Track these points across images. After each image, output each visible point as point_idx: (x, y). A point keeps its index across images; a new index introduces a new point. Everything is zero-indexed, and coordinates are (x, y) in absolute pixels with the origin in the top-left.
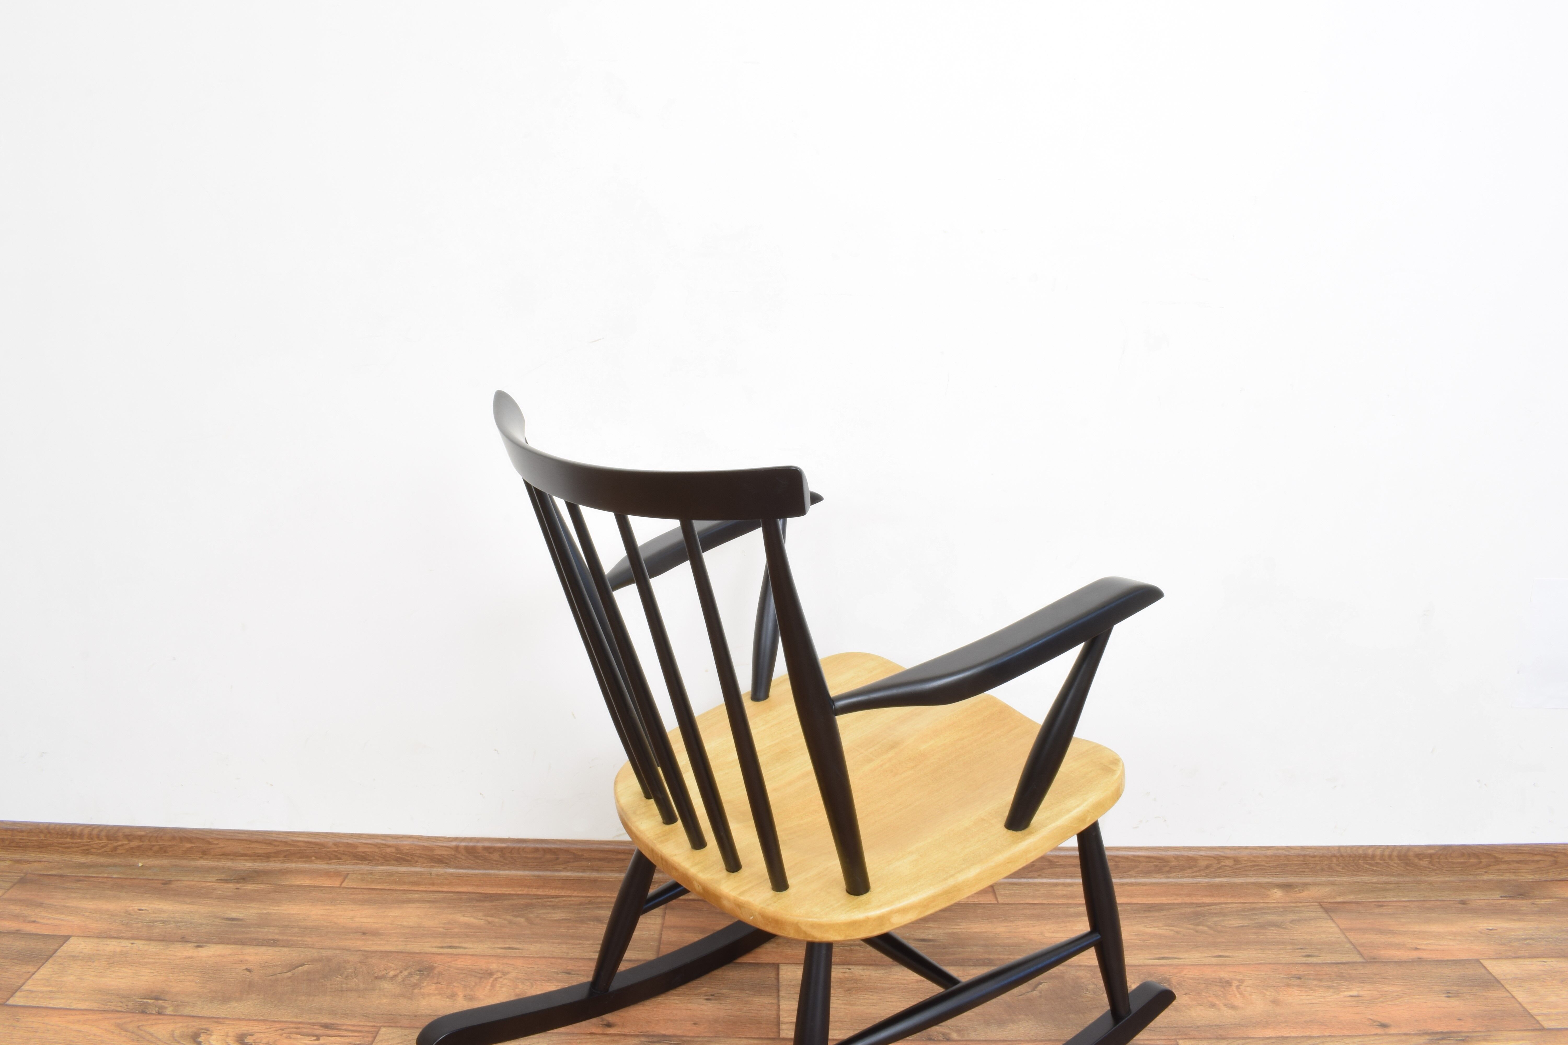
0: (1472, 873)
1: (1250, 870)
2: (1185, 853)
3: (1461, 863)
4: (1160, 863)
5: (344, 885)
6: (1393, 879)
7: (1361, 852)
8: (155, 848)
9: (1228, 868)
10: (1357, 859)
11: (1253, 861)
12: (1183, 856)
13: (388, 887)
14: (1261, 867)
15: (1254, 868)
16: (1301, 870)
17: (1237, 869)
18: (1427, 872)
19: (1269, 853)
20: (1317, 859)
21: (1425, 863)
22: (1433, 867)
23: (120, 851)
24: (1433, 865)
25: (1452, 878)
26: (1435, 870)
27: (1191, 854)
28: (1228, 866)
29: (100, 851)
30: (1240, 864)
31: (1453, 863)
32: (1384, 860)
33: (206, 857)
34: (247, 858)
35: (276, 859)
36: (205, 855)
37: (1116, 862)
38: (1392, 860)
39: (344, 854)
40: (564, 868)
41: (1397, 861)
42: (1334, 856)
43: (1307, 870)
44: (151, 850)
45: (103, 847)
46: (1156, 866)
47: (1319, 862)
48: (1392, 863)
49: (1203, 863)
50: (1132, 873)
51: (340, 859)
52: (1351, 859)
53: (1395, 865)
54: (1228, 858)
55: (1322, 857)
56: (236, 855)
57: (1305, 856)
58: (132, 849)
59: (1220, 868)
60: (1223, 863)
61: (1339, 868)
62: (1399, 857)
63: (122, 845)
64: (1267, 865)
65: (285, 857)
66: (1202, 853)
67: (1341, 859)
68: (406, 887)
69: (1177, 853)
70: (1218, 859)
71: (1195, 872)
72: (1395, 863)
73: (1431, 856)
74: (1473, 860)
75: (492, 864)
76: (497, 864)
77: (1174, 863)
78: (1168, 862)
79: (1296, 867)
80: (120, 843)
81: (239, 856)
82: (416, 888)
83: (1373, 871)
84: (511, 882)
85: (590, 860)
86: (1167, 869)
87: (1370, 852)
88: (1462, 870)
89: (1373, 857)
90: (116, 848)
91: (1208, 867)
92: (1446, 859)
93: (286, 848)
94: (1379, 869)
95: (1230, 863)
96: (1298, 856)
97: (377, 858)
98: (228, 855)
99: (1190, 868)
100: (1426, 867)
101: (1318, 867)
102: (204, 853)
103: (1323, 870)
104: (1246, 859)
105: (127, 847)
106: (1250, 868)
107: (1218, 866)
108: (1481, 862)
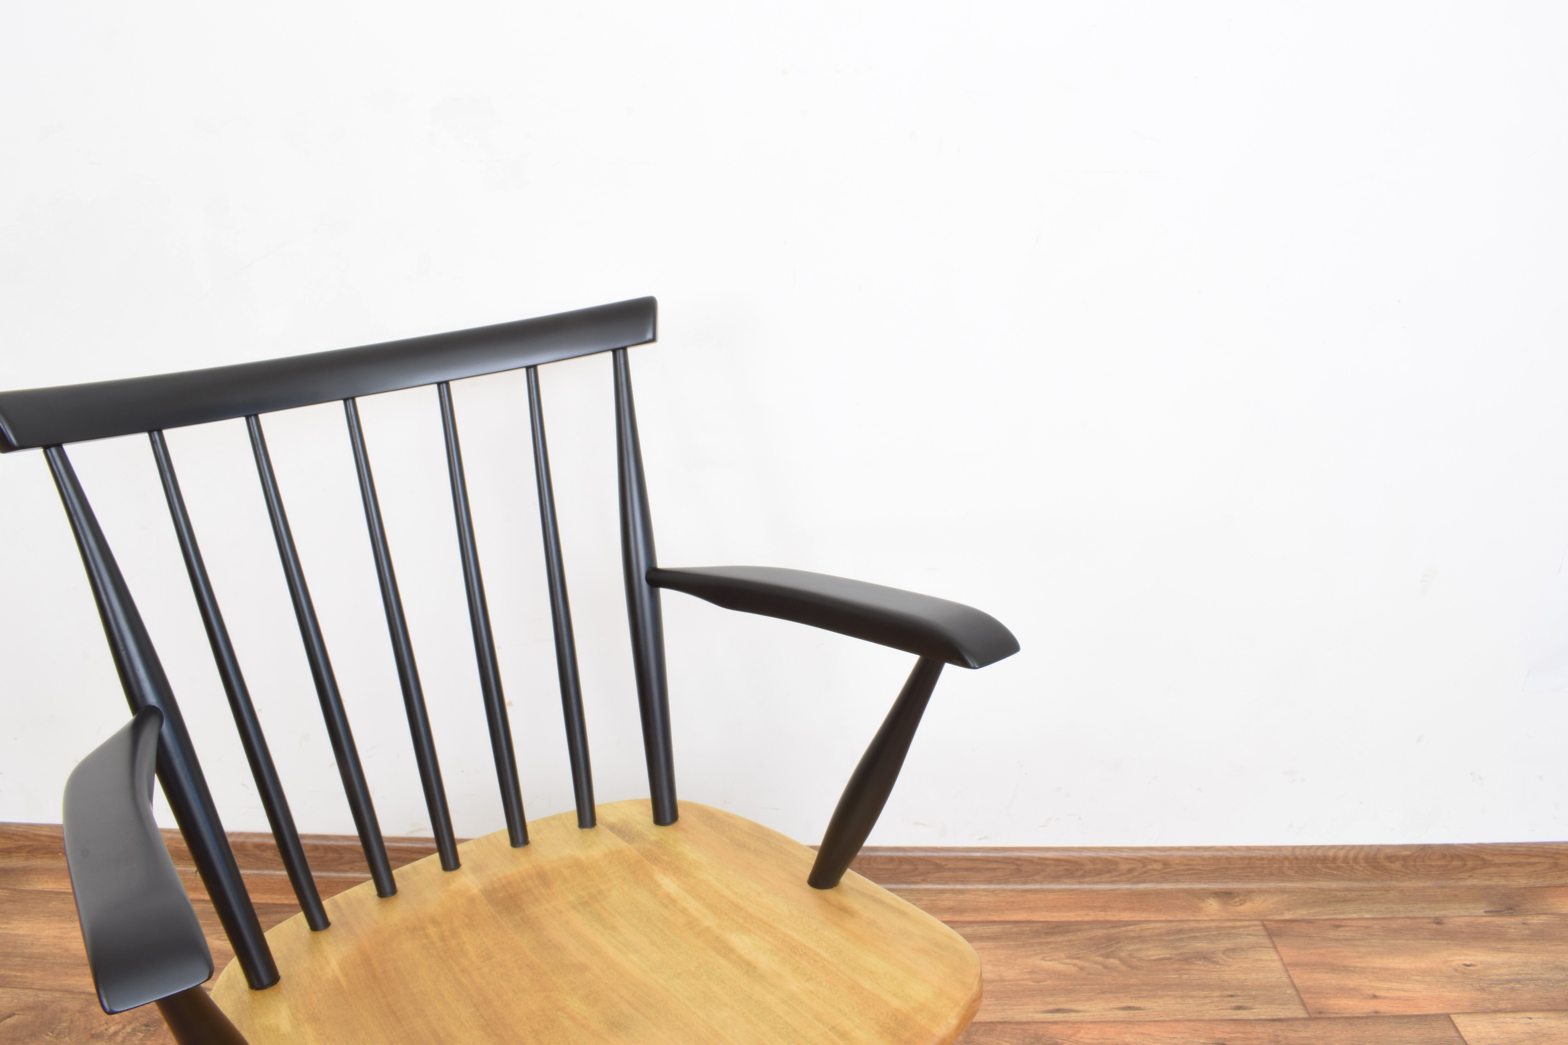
0: (1454, 877)
1: (1183, 875)
2: (1103, 854)
3: (1441, 866)
4: (1072, 866)
6: (1359, 885)
7: (1319, 853)
9: (1154, 872)
10: (1315, 862)
11: (1187, 865)
12: (1100, 858)
14: (1196, 871)
15: (1187, 873)
16: (1245, 874)
17: (1166, 873)
18: (1399, 877)
19: (1207, 854)
20: (1265, 862)
21: (1397, 866)
22: (1407, 871)
24: (1408, 869)
25: (1430, 885)
26: (1410, 875)
27: (1109, 855)
28: (1155, 870)
30: (1170, 868)
31: (1431, 866)
32: (1347, 863)
37: (1017, 865)
38: (1357, 863)
41: (1363, 864)
42: (1286, 858)
43: (1254, 875)
46: (1067, 870)
47: (1267, 866)
48: (1356, 867)
49: (1124, 867)
52: (1307, 862)
53: (1362, 869)
54: (1154, 859)
55: (1272, 859)
57: (1249, 857)
59: (1145, 872)
60: (1150, 867)
62: (1366, 859)
64: (1204, 869)
66: (1124, 855)
67: (1294, 860)
69: (1092, 854)
70: (1144, 861)
71: (1114, 877)
72: (1360, 866)
73: (1404, 857)
74: (1456, 863)
77: (1090, 866)
78: (1081, 864)
79: (1238, 871)
86: (1080, 873)
87: (1331, 853)
88: (1441, 874)
89: (1335, 859)
91: (1130, 871)
92: (1424, 861)
94: (1341, 873)
95: (1157, 865)
96: (1242, 858)
99: (1109, 871)
100: (1397, 871)
101: (1266, 871)
103: (1273, 875)
104: (1177, 862)
106: (1182, 873)
107: (1144, 870)
108: (1465, 865)
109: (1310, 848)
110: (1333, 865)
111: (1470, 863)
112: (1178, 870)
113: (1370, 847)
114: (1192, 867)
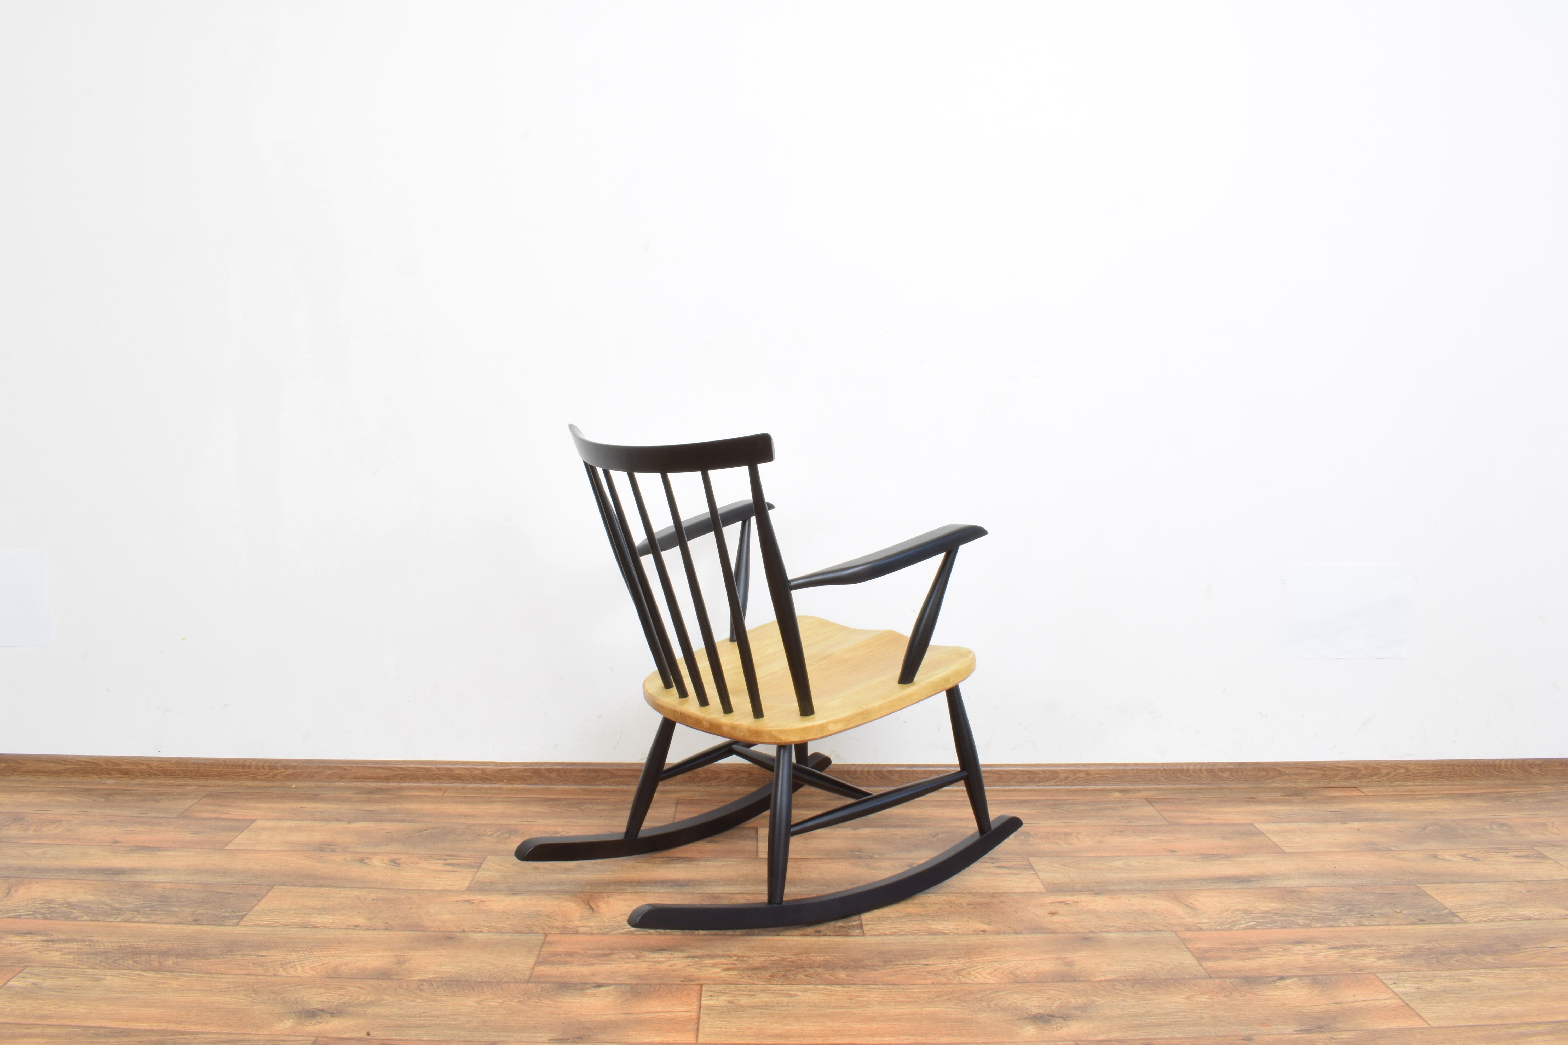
0: (1262, 782)
1: (1098, 780)
2: (1050, 769)
3: (1254, 775)
4: (1032, 775)
5: (445, 795)
6: (1203, 786)
7: (1178, 767)
8: (305, 775)
9: (1081, 779)
10: (1176, 772)
11: (1100, 774)
12: (1048, 771)
13: (477, 796)
14: (1106, 778)
15: (1100, 779)
16: (1135, 780)
17: (1088, 779)
18: (1229, 782)
19: (1111, 768)
20: (1146, 772)
21: (1226, 775)
22: (1233, 778)
23: (278, 777)
24: (1233, 776)
25: (1248, 786)
26: (1235, 780)
27: (1053, 769)
28: (1081, 777)
29: (263, 778)
30: (1090, 776)
31: (1247, 775)
32: (1196, 773)
33: (342, 780)
34: (373, 780)
35: (394, 780)
36: (342, 778)
37: (1000, 774)
38: (1202, 773)
39: (444, 776)
40: (603, 784)
41: (1206, 774)
42: (1159, 770)
43: (1139, 780)
44: (302, 776)
45: (266, 774)
46: (1029, 777)
47: (1148, 774)
48: (1202, 775)
49: (1063, 775)
50: (1012, 783)
51: (441, 779)
52: (1172, 772)
53: (1205, 777)
54: (1081, 771)
55: (1150, 771)
56: (365, 778)
57: (1137, 770)
58: (287, 775)
59: (1075, 779)
60: (1078, 775)
61: (1163, 779)
62: (1207, 771)
63: (280, 773)
64: (1110, 776)
65: (401, 779)
66: (1062, 768)
67: (1164, 771)
68: (490, 795)
69: (1044, 768)
70: (1074, 772)
71: (1058, 782)
72: (1204, 775)
73: (1230, 770)
74: (1262, 773)
75: (551, 781)
76: (555, 781)
77: (1042, 775)
78: (1038, 774)
79: (1131, 778)
80: (279, 771)
81: (367, 779)
82: (498, 796)
83: (1188, 781)
84: (564, 792)
85: (622, 777)
87: (1185, 767)
88: (1254, 779)
89: (1188, 771)
90: (275, 775)
91: (1066, 778)
92: (1242, 772)
93: (401, 772)
94: (1193, 779)
95: (1082, 775)
96: (1132, 770)
97: (468, 778)
98: (359, 778)
99: (1054, 779)
100: (1227, 778)
101: (1147, 778)
102: (341, 778)
103: (1151, 780)
104: (1094, 772)
105: (284, 774)
106: (1097, 779)
107: (1074, 777)
108: (1268, 774)
109: (1172, 764)
110: (1187, 774)
111: (1271, 774)
112: (1094, 777)
113: (1209, 764)
114: (1103, 775)
